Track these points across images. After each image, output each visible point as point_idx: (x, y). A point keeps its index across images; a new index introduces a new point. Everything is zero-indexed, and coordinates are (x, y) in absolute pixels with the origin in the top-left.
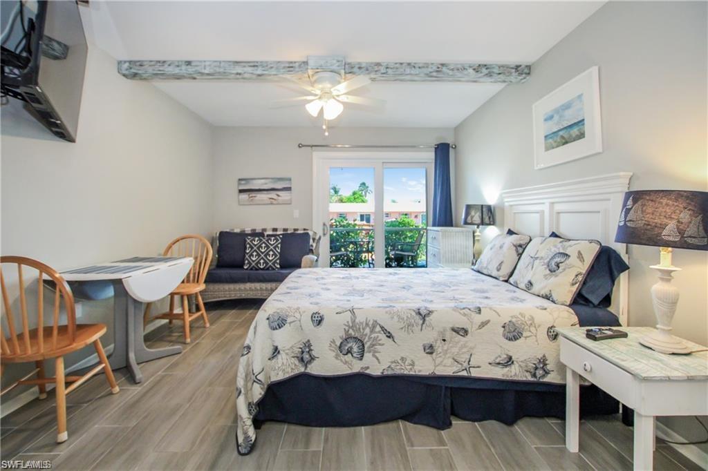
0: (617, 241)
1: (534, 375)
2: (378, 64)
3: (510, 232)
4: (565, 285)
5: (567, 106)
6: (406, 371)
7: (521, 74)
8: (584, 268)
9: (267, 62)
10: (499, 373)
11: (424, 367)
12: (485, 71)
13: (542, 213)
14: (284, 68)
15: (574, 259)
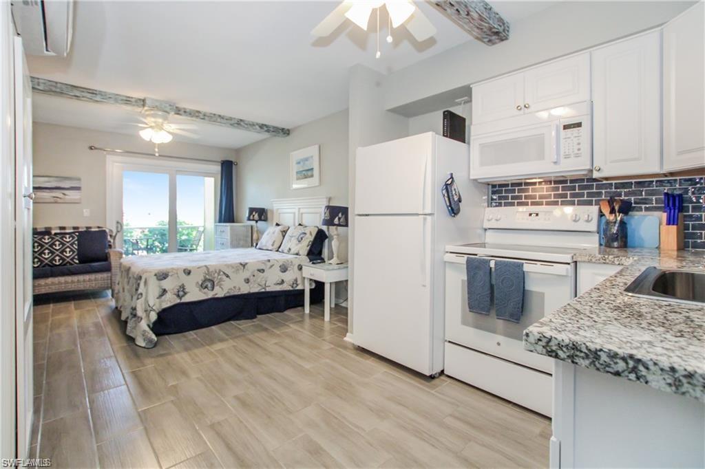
0: (324, 224)
1: (292, 287)
2: (199, 112)
3: (277, 225)
4: (304, 248)
5: (307, 159)
6: (237, 293)
7: (284, 134)
8: (312, 239)
9: (105, 92)
10: (278, 288)
11: (245, 289)
12: (266, 129)
13: (294, 213)
14: (122, 100)
15: (308, 235)
